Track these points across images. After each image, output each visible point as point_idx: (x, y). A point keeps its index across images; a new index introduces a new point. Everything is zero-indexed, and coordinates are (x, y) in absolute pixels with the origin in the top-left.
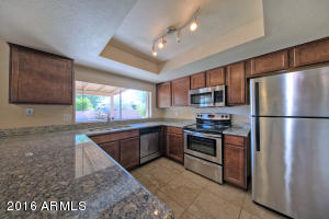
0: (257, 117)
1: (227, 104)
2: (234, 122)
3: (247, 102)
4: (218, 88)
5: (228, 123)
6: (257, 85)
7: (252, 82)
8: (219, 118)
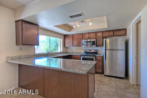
0: (105, 50)
1: (97, 46)
2: (99, 52)
3: (103, 45)
4: (93, 40)
5: (96, 53)
6: (105, 41)
7: (104, 39)
8: (94, 51)
